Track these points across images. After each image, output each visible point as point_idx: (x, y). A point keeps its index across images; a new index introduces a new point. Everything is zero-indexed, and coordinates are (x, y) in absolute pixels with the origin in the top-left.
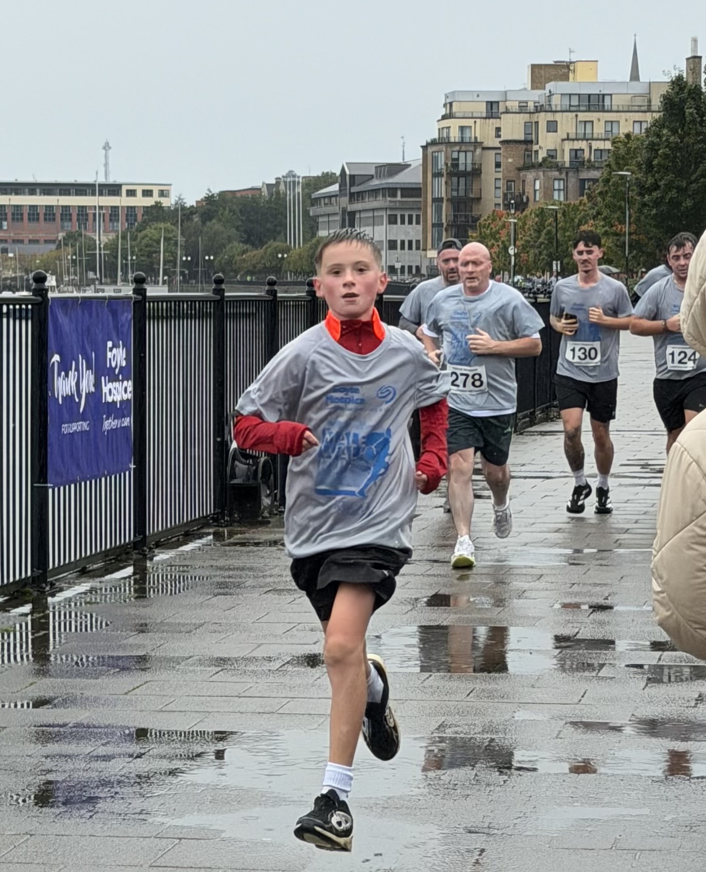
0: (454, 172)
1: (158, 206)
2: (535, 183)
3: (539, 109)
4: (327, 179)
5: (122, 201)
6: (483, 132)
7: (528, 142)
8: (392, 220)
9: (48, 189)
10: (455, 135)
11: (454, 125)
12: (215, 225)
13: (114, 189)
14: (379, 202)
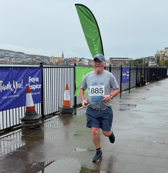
0: (158, 57)
1: (132, 60)
2: (165, 58)
3: (165, 52)
4: (146, 58)
5: (129, 60)
6: (160, 54)
7: (164, 55)
8: (152, 61)
9: (122, 58)
10: (158, 54)
11: (158, 53)
12: (136, 62)
13: (128, 59)
14: (151, 60)
